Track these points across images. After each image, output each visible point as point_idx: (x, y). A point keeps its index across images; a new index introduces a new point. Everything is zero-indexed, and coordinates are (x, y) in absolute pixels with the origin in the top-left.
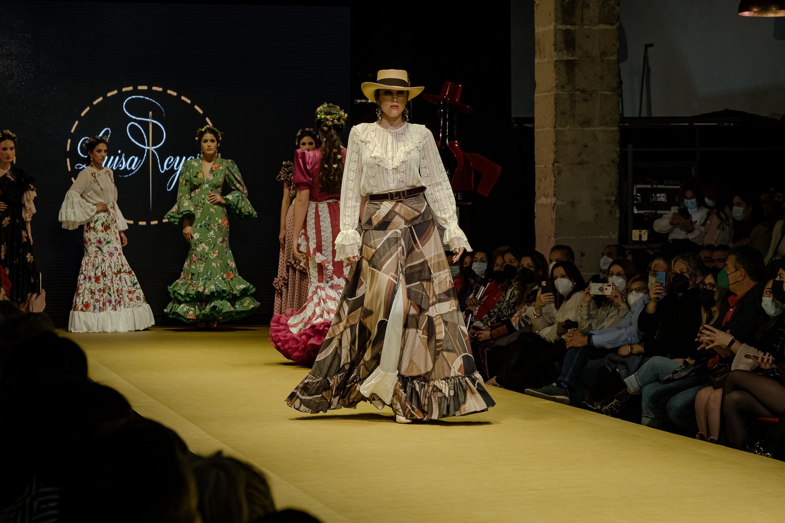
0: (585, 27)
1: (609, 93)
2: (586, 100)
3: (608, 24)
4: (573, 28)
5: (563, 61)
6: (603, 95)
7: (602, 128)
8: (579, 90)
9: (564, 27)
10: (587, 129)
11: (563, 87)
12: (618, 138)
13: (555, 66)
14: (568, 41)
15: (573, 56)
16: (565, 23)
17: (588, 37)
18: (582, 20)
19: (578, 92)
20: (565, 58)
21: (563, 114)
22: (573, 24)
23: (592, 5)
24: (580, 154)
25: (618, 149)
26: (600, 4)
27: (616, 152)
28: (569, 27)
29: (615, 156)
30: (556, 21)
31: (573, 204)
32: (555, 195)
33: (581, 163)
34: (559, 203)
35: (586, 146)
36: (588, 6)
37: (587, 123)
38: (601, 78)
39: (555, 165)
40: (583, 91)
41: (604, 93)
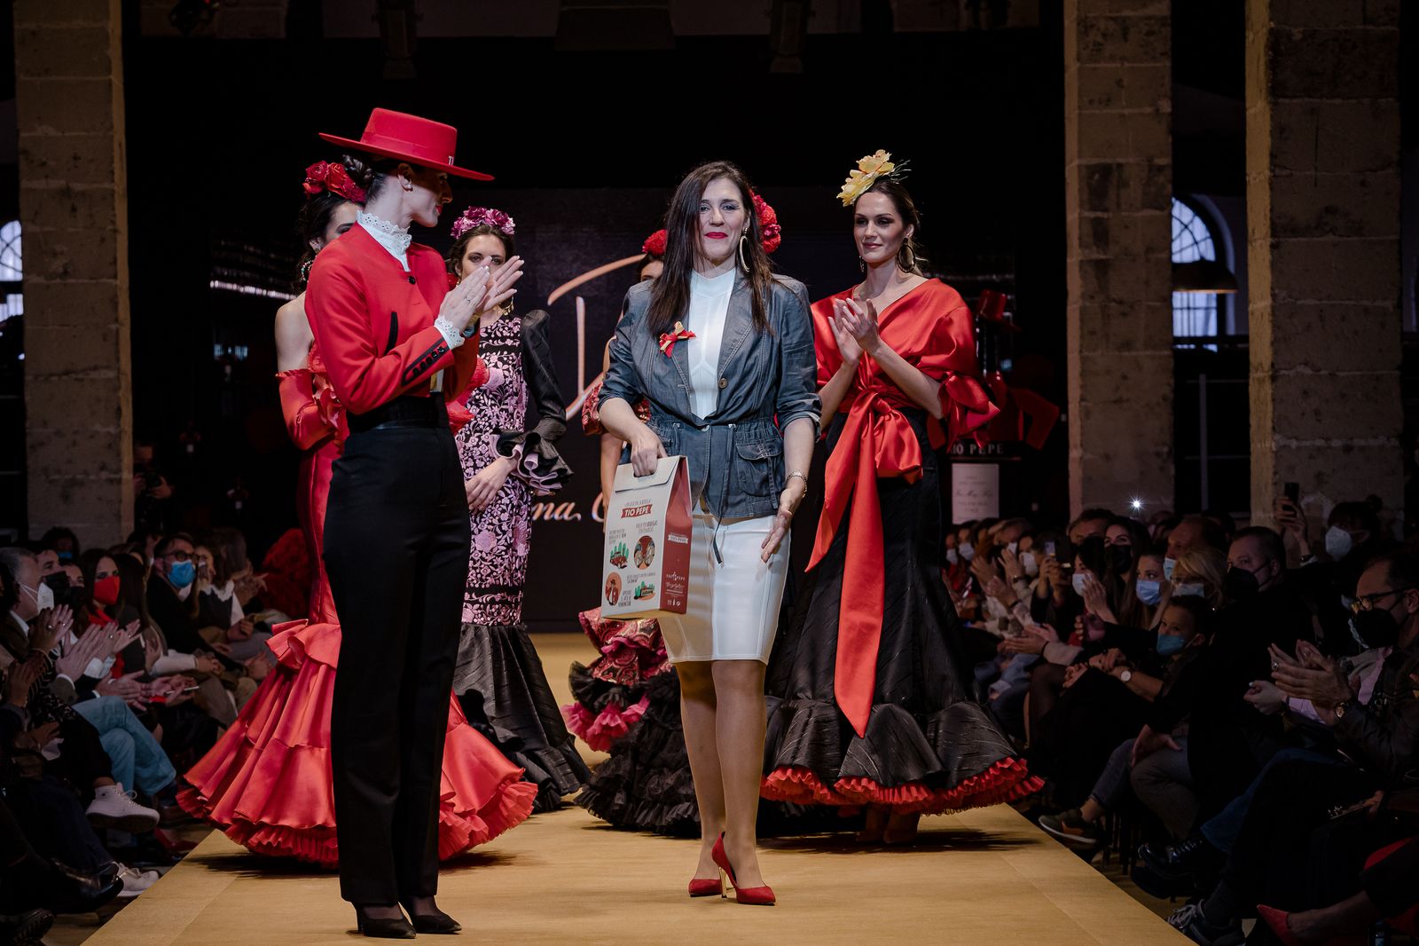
0: (1123, 214)
1: (1158, 304)
2: (1124, 314)
3: (1156, 208)
4: (1105, 215)
5: (1091, 261)
6: (1149, 306)
7: (1149, 353)
8: (1114, 300)
9: (1092, 215)
10: (1127, 353)
11: (1092, 297)
12: (1171, 363)
13: (1081, 268)
14: (1099, 234)
15: (1105, 254)
16: (1094, 209)
17: (1126, 227)
18: (1118, 205)
19: (1113, 304)
20: (1095, 256)
21: (1093, 333)
22: (1106, 210)
23: (1131, 183)
24: (1118, 388)
25: (1172, 381)
26: (1144, 182)
27: (1169, 384)
28: (1099, 214)
29: (1167, 391)
30: (1081, 206)
31: (1107, 457)
32: (1082, 445)
33: (1119, 401)
34: (1088, 456)
35: (1125, 377)
36: (1126, 185)
37: (1127, 345)
38: (1147, 283)
39: (1083, 404)
40: (1120, 302)
41: (1150, 303)
